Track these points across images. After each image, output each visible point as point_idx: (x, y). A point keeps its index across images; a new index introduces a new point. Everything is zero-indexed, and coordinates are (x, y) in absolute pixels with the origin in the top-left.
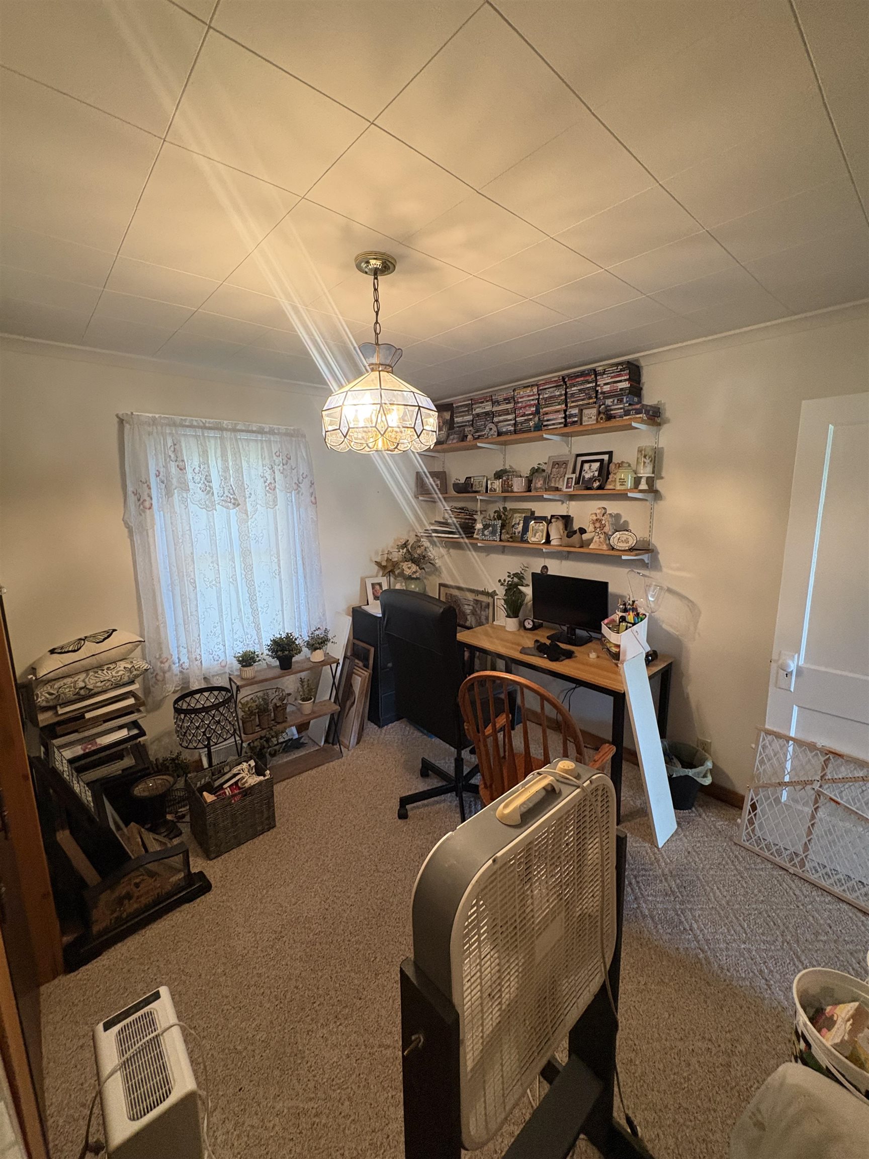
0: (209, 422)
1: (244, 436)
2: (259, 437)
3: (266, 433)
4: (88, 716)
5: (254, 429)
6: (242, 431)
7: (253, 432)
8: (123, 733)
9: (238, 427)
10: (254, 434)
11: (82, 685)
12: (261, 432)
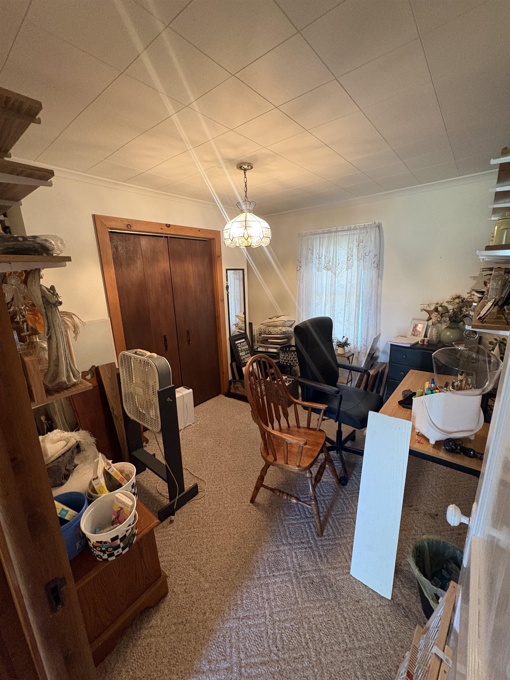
0: (326, 230)
1: (340, 233)
2: (349, 232)
3: (352, 229)
4: (269, 340)
5: (346, 229)
6: (340, 231)
7: (345, 230)
8: (275, 351)
9: (339, 230)
10: (346, 232)
11: (270, 330)
12: (350, 229)
